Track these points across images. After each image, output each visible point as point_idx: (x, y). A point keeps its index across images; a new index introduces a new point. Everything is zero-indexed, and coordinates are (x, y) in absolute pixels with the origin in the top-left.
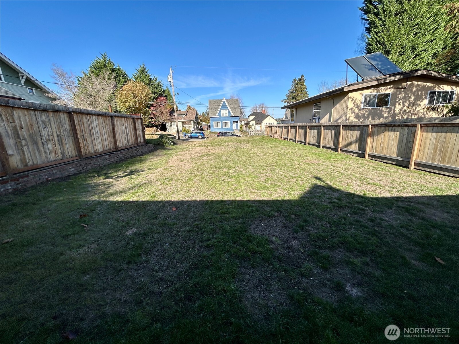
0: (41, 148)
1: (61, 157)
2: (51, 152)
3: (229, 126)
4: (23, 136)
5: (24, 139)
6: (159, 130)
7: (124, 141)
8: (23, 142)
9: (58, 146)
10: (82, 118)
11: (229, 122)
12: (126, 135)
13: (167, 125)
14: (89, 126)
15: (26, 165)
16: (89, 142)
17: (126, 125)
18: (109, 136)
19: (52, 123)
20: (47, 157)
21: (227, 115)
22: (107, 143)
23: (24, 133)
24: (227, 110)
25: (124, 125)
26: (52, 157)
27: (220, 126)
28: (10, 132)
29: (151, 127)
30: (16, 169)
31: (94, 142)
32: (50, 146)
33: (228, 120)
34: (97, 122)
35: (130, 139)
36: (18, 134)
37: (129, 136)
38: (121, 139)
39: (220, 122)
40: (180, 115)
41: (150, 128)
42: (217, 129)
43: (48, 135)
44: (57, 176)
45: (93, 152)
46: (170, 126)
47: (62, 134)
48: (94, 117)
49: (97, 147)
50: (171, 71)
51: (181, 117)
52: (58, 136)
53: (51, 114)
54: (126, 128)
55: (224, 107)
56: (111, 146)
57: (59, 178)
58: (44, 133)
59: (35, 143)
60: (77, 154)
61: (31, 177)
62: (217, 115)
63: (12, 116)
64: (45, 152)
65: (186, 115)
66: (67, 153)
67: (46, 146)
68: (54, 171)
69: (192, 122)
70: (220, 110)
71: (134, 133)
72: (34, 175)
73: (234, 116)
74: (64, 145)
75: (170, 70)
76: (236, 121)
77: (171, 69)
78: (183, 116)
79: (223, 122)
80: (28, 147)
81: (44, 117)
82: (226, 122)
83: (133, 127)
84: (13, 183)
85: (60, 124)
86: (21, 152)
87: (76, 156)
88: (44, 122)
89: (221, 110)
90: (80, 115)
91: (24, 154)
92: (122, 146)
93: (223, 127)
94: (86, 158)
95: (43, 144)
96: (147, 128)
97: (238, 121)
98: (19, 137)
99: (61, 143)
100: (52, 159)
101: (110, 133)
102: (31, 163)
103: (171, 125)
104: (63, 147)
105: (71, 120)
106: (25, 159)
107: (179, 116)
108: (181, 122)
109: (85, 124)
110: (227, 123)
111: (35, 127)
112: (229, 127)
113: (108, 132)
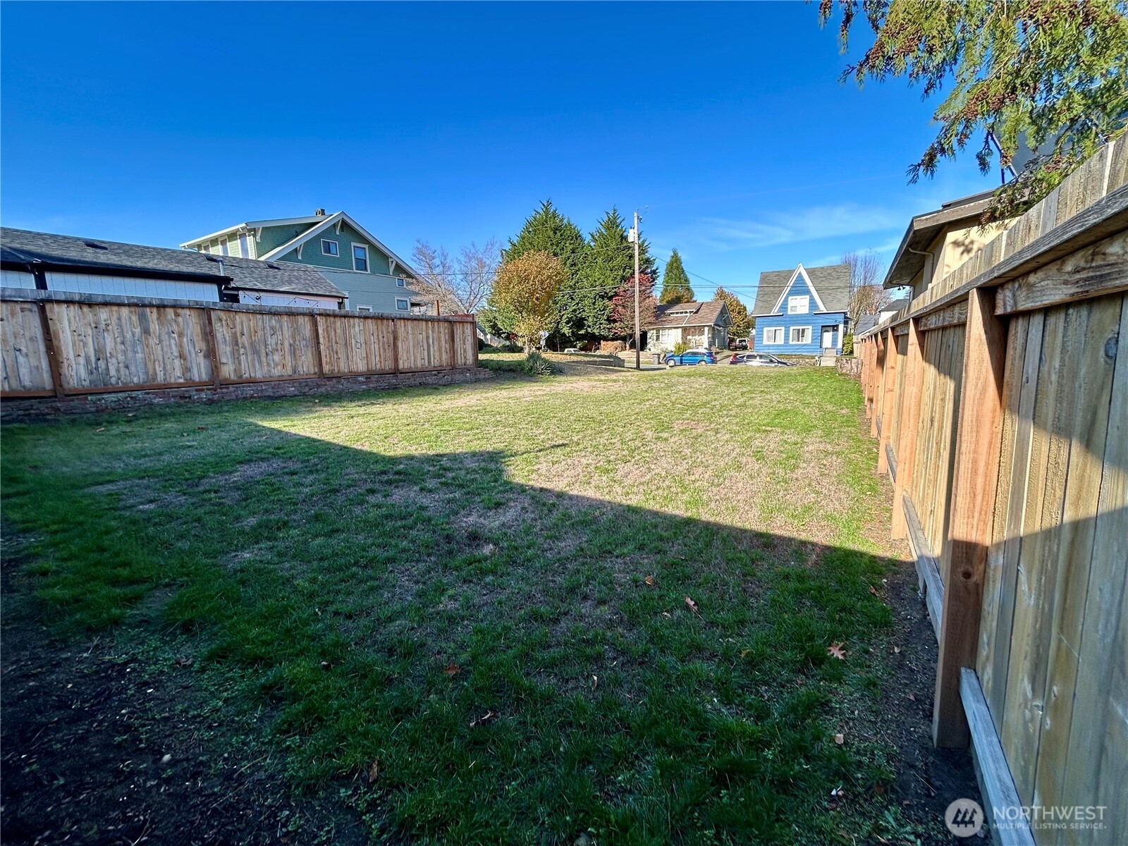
0: (264, 359)
1: (290, 372)
2: (276, 365)
3: (808, 339)
4: (243, 344)
5: (244, 347)
6: (627, 345)
7: (419, 359)
8: (242, 351)
9: (288, 358)
10: (335, 322)
11: (810, 327)
12: (426, 348)
13: (649, 335)
14: (345, 334)
15: (241, 377)
16: (342, 356)
17: (427, 333)
18: (384, 349)
19: (285, 328)
20: (270, 371)
21: (805, 310)
22: (377, 360)
23: (244, 340)
24: (808, 297)
25: (424, 333)
26: (277, 372)
27: (780, 340)
28: (227, 339)
29: (613, 340)
30: (226, 379)
31: (350, 357)
32: (277, 358)
33: (808, 324)
34: (362, 328)
35: (437, 358)
36: (237, 342)
37: (434, 350)
38: (412, 354)
39: (783, 328)
40: (682, 313)
41: (610, 342)
42: (774, 346)
43: (277, 344)
44: (268, 394)
45: (346, 371)
46: (655, 338)
47: (297, 343)
48: (357, 320)
49: (356, 363)
50: (636, 219)
51: (682, 317)
52: (291, 345)
53: (285, 318)
54: (428, 337)
55: (800, 289)
56: (388, 365)
57: (269, 396)
58: (271, 341)
59: (256, 352)
60: (317, 370)
61: (231, 389)
62: (775, 311)
63: (234, 321)
64: (268, 365)
65: (696, 312)
66: (300, 369)
67: (270, 357)
68: (264, 388)
69: (706, 329)
70: (787, 298)
71: (447, 346)
72: (236, 388)
73: (825, 311)
74: (297, 357)
75: (634, 217)
76: (834, 326)
77: (635, 215)
78: (688, 314)
79: (792, 328)
80: (247, 355)
81: (274, 322)
82: (801, 328)
83: (447, 336)
84: (209, 392)
85: (296, 331)
86: (236, 361)
87: (315, 373)
88: (272, 328)
89: (790, 298)
90: (332, 319)
91: (240, 364)
92: (413, 366)
93: (791, 342)
94: (330, 379)
95: (267, 355)
96: (605, 343)
97: (837, 326)
98: (237, 345)
99: (293, 353)
100: (277, 374)
101: (386, 346)
102: (247, 375)
103: (658, 338)
104: (296, 359)
105: (315, 324)
106: (240, 369)
107: (679, 315)
108: (680, 330)
109: (338, 331)
110: (803, 330)
111: (260, 333)
112: (809, 342)
113: (383, 344)
